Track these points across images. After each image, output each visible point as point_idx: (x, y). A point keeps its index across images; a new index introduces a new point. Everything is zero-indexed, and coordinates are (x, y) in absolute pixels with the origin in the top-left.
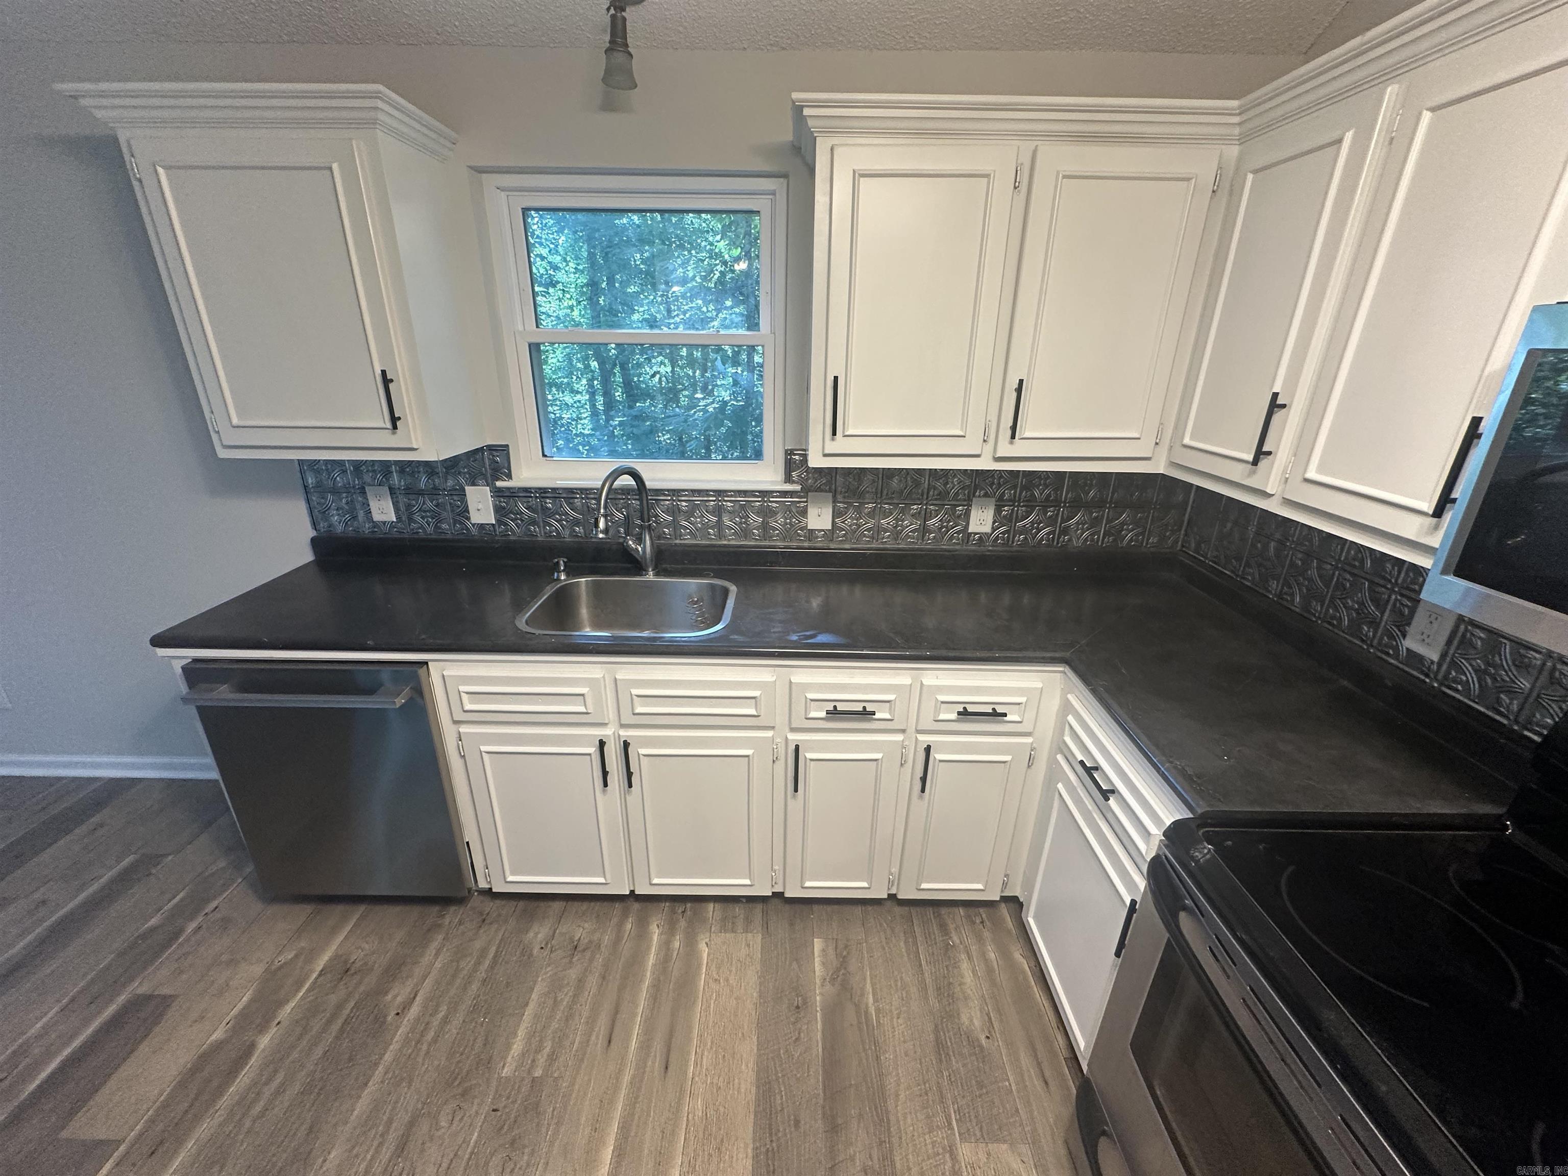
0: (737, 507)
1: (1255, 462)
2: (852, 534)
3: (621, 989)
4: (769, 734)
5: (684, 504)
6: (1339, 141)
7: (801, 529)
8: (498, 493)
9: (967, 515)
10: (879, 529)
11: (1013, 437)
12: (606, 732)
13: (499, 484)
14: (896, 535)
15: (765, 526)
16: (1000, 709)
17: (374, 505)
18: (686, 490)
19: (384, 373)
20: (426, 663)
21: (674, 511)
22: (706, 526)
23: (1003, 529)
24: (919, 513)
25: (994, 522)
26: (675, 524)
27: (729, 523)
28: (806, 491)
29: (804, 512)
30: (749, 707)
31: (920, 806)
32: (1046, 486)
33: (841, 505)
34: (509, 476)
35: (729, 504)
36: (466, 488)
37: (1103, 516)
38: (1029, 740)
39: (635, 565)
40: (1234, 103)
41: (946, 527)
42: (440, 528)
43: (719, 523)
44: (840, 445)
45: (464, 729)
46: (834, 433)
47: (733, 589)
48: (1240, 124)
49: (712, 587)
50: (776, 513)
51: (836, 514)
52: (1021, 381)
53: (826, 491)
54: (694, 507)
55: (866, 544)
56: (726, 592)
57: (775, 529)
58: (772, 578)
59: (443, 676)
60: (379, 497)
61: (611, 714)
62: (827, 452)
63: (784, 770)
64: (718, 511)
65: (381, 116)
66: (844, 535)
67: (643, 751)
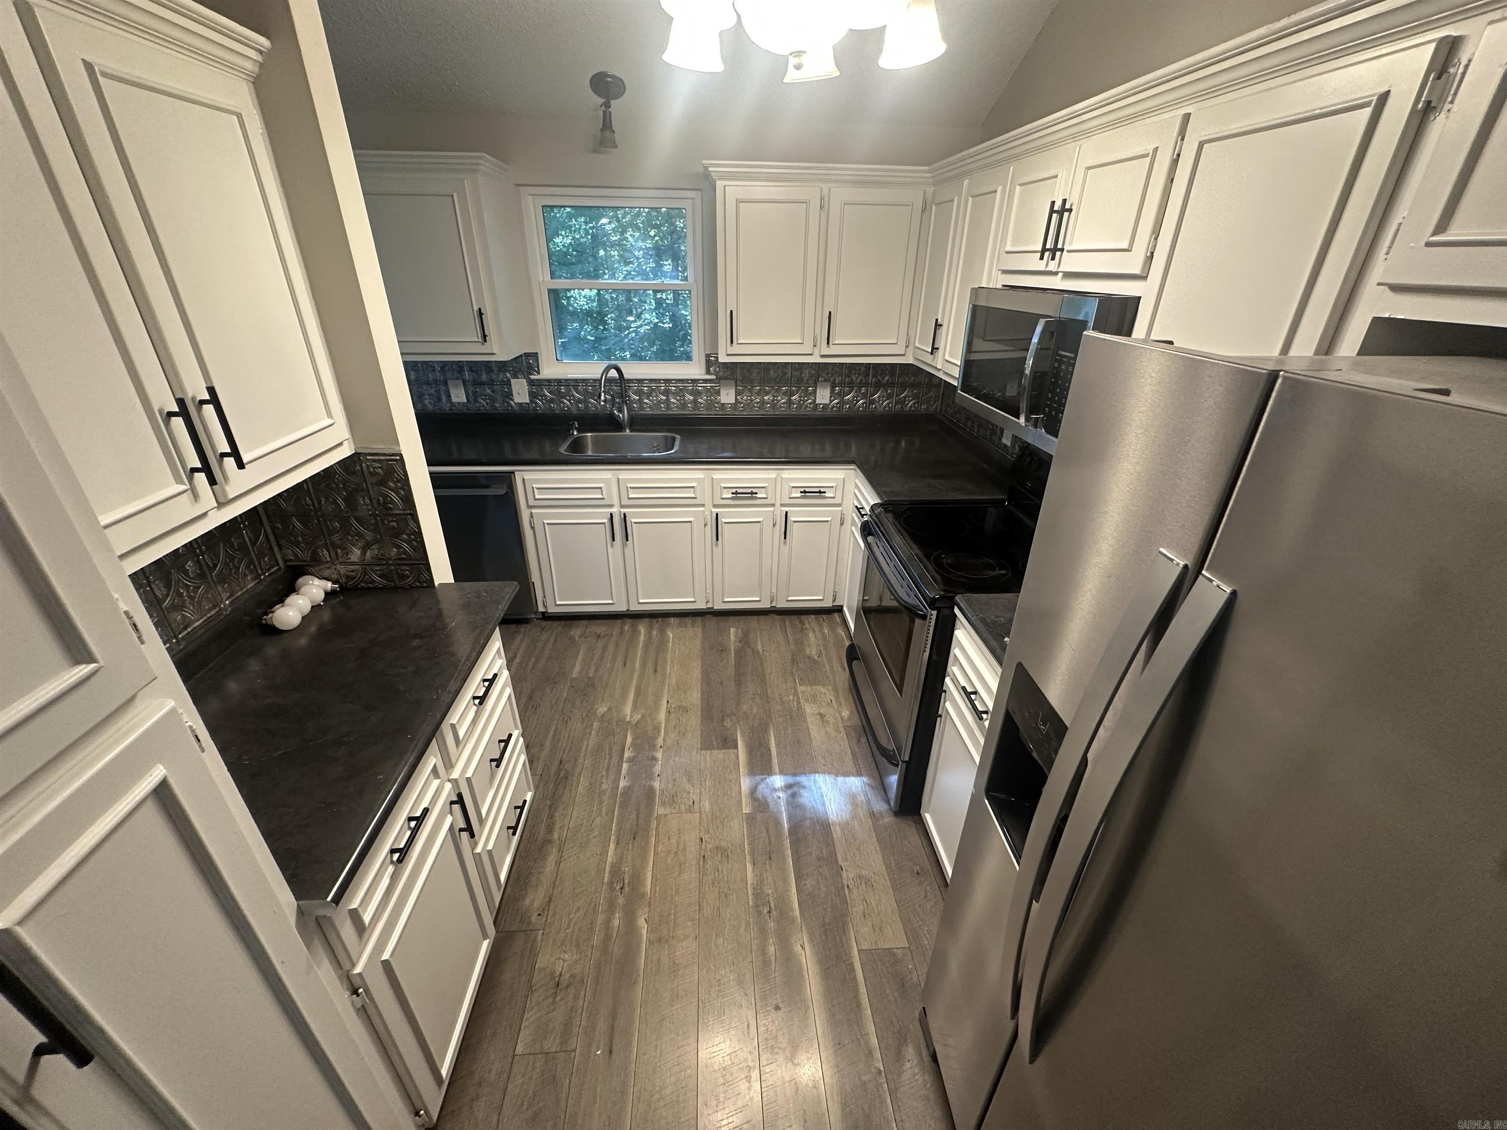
0: (678, 390)
1: (932, 353)
2: (749, 405)
3: (627, 649)
4: (702, 509)
5: (646, 389)
6: (953, 200)
7: (717, 403)
8: (531, 383)
9: (815, 392)
10: (763, 402)
11: (828, 343)
12: (614, 510)
13: (532, 377)
14: (774, 406)
15: (695, 402)
16: (822, 490)
17: (453, 392)
18: (646, 380)
19: (480, 309)
20: (513, 473)
21: (639, 393)
22: (660, 402)
23: (836, 401)
24: (787, 392)
25: (831, 397)
26: (640, 401)
27: (673, 400)
28: (719, 379)
29: (718, 393)
30: (690, 493)
31: (785, 549)
32: (859, 374)
33: (740, 388)
34: (538, 373)
35: (673, 388)
36: (512, 380)
37: (893, 392)
38: (840, 508)
39: (617, 426)
40: (926, 168)
41: (803, 400)
42: (494, 406)
43: (668, 399)
44: (735, 349)
45: (534, 511)
46: (732, 342)
47: (678, 437)
48: (932, 177)
49: (666, 437)
50: (702, 393)
51: (738, 393)
52: (830, 313)
53: (730, 379)
54: (652, 390)
55: (756, 412)
56: (674, 439)
57: (701, 403)
58: (702, 433)
59: (524, 479)
60: (456, 386)
61: (616, 501)
62: (728, 353)
63: (710, 531)
64: (667, 393)
65: (481, 167)
66: (743, 407)
67: (633, 520)
